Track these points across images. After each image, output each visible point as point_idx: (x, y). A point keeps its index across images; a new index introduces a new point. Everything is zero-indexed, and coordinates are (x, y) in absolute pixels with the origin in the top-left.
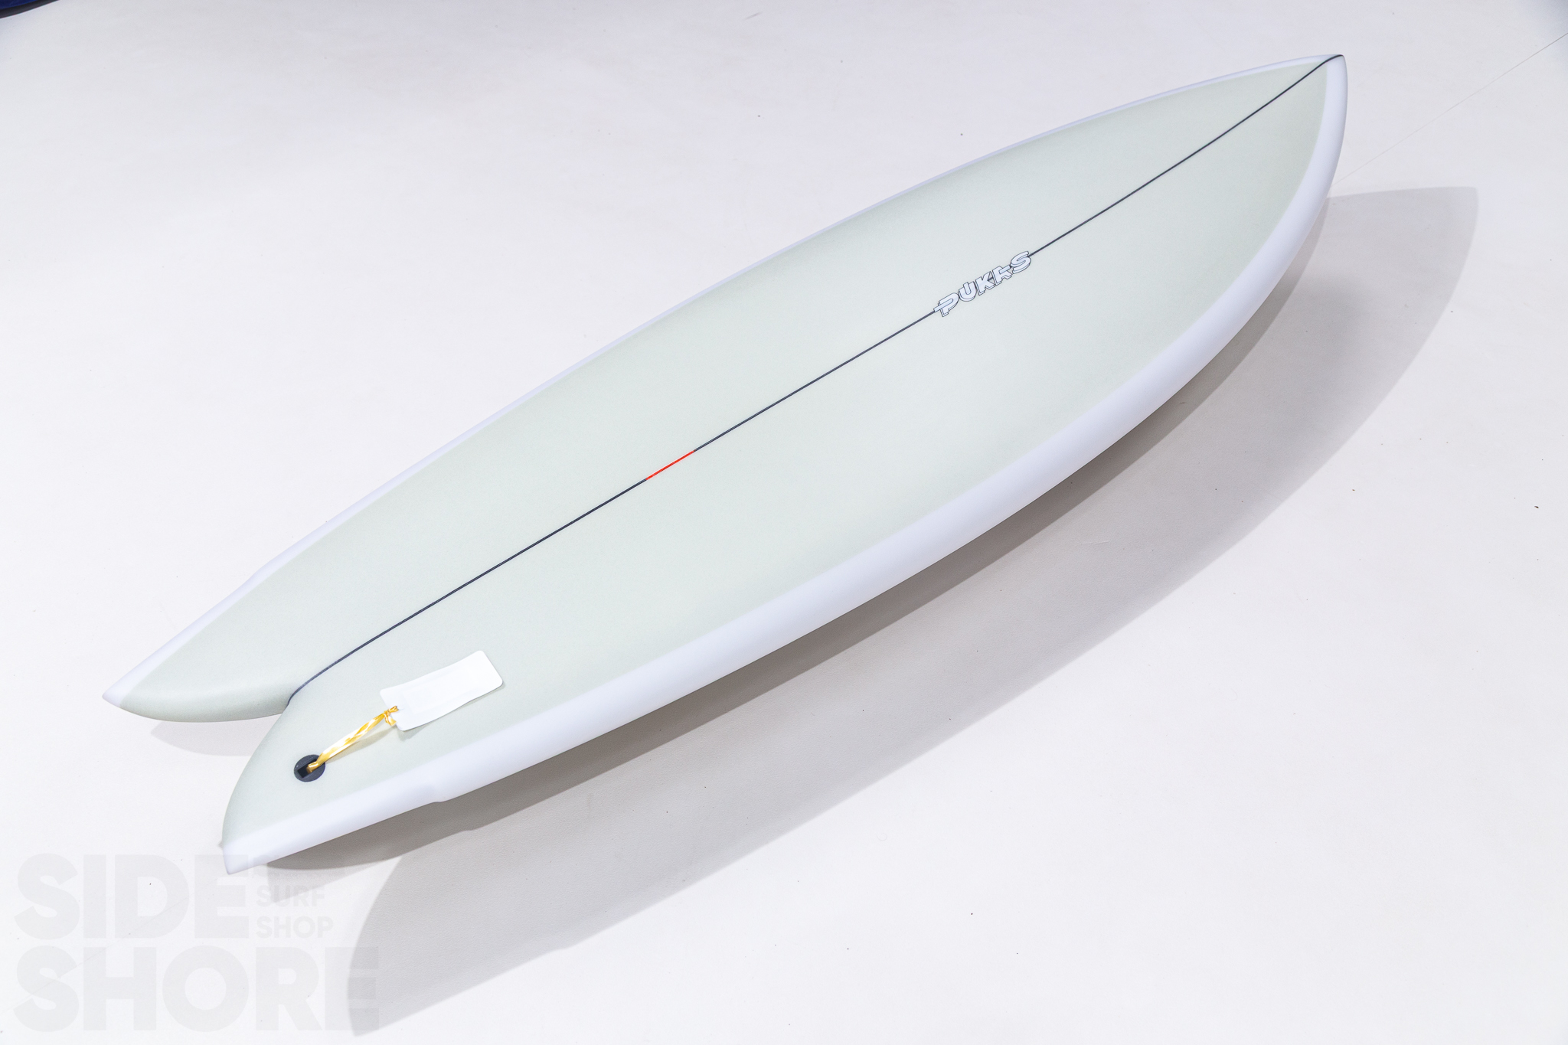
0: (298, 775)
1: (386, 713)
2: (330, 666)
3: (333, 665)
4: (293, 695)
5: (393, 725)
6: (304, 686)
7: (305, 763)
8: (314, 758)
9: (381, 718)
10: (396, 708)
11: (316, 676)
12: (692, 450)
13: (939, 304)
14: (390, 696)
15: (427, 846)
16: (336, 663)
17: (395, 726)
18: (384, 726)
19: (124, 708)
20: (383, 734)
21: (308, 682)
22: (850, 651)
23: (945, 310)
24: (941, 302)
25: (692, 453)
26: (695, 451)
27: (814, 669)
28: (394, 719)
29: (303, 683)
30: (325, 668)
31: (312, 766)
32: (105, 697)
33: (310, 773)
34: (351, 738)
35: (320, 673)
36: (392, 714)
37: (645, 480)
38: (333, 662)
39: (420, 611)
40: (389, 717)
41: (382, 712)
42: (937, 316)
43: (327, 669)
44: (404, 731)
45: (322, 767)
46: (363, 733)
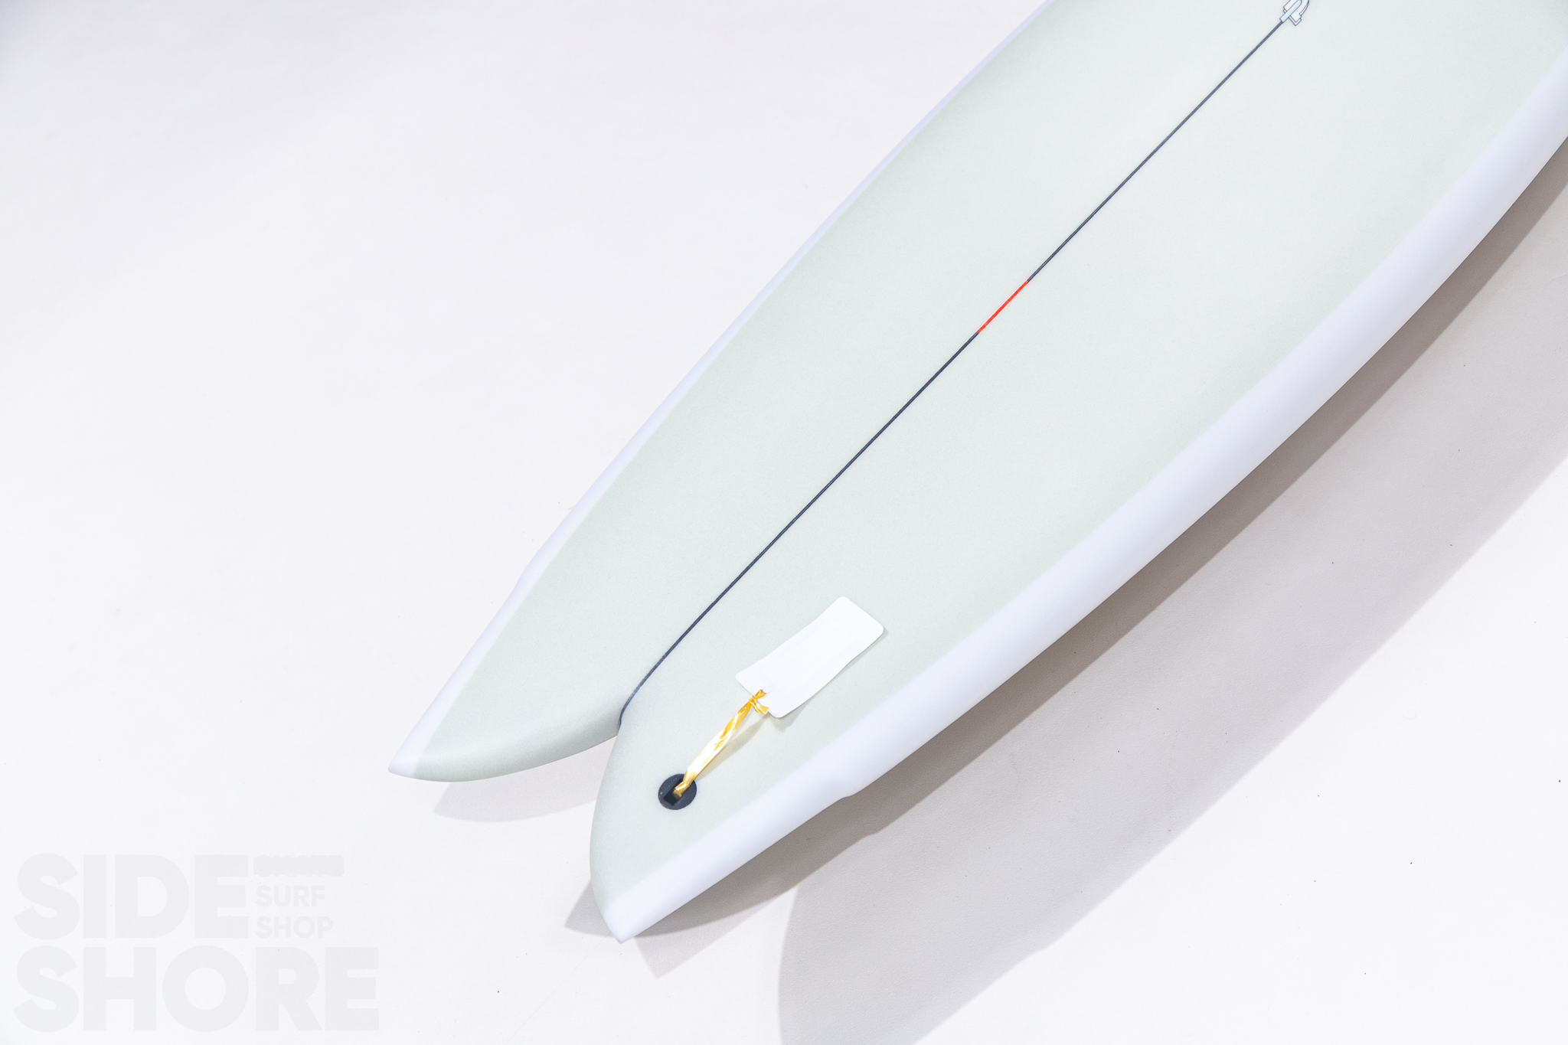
0: (667, 803)
1: (753, 701)
2: (659, 663)
3: (661, 661)
4: (623, 710)
5: (765, 713)
6: (633, 695)
7: (669, 787)
8: (679, 778)
9: (746, 709)
10: (761, 693)
11: (645, 680)
12: (1026, 280)
13: (1285, 11)
14: (751, 679)
15: (825, 866)
16: (664, 657)
17: (769, 714)
18: (754, 718)
19: (420, 776)
20: (755, 729)
21: (638, 688)
22: (1290, 492)
23: (1296, 16)
24: (1287, 8)
25: (1025, 284)
26: (1029, 280)
27: (1249, 526)
28: (763, 704)
29: (631, 692)
30: (652, 666)
31: (680, 788)
32: (392, 770)
33: (679, 798)
34: (718, 742)
35: (649, 675)
36: (759, 700)
37: (977, 334)
38: (661, 657)
39: (748, 569)
40: (758, 705)
41: (747, 699)
42: (1287, 25)
43: (656, 667)
44: (780, 718)
45: (692, 789)
46: (729, 734)
